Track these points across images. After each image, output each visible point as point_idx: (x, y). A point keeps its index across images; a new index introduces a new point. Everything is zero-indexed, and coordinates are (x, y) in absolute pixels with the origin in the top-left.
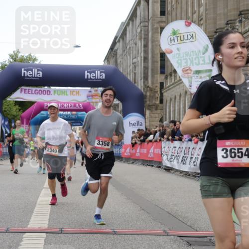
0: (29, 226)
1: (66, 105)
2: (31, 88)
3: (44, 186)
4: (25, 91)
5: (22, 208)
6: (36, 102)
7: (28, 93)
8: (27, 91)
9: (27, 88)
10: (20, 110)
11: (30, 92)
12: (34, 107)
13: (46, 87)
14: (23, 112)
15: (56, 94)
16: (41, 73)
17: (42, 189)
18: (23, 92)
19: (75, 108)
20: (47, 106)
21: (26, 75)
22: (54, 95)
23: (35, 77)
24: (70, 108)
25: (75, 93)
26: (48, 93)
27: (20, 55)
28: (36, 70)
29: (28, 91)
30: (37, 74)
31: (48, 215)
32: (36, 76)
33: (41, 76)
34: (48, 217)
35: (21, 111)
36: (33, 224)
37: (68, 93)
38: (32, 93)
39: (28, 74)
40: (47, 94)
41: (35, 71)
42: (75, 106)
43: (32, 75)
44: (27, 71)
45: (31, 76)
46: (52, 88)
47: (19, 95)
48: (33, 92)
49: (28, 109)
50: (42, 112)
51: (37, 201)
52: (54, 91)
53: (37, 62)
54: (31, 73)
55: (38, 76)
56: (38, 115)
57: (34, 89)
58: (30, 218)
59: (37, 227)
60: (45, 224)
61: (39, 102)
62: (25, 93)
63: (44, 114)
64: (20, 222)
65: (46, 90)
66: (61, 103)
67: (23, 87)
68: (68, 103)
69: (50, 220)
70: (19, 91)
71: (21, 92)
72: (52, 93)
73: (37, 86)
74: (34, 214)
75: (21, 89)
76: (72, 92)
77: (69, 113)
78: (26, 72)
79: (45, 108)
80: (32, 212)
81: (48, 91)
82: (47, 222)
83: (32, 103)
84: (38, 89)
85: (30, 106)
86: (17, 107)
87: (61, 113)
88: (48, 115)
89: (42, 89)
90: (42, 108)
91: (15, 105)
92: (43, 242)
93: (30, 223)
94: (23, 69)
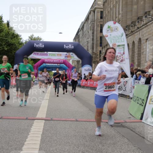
0: (37, 117)
1: (55, 61)
2: (39, 53)
3: (44, 99)
5: (34, 108)
6: (41, 59)
7: (37, 55)
9: (37, 52)
10: (33, 63)
12: (40, 61)
13: (46, 52)
14: (35, 63)
15: (50, 56)
16: (43, 45)
18: (35, 55)
19: (59, 62)
20: (46, 61)
23: (40, 47)
24: (57, 62)
25: (59, 55)
26: (47, 55)
27: (34, 37)
31: (46, 112)
36: (39, 116)
37: (56, 55)
38: (39, 55)
39: (37, 46)
41: (41, 44)
42: (59, 61)
43: (39, 46)
44: (37, 44)
46: (48, 52)
47: (33, 56)
49: (37, 62)
50: (44, 64)
52: (50, 54)
53: (41, 40)
55: (42, 47)
56: (42, 65)
57: (40, 53)
58: (37, 113)
59: (40, 117)
60: (44, 116)
61: (42, 59)
66: (53, 60)
67: (35, 52)
68: (56, 60)
70: (33, 54)
72: (48, 55)
73: (41, 52)
74: (39, 111)
76: (58, 54)
77: (56, 64)
79: (45, 62)
82: (45, 115)
83: (39, 60)
84: (42, 53)
86: (32, 61)
87: (53, 64)
88: (46, 65)
89: (44, 53)
90: (43, 62)
91: (31, 60)
92: (43, 124)
93: (37, 115)
94: (35, 44)
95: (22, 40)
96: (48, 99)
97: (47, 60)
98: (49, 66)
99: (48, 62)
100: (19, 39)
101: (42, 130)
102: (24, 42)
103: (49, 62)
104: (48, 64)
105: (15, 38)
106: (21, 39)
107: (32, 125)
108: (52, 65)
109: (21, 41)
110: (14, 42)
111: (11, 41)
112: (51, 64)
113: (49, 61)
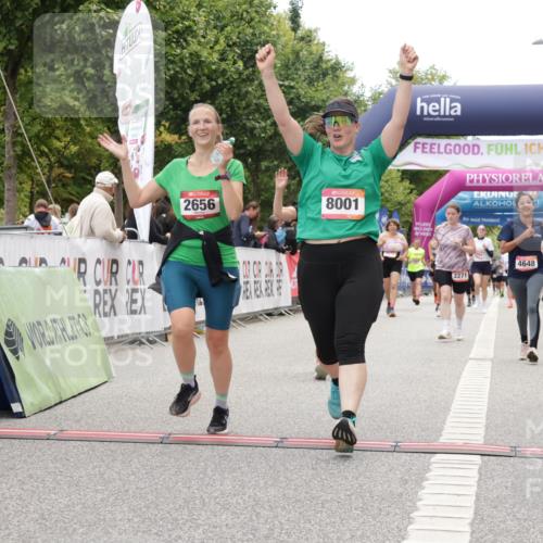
0: (442, 440)
1: (514, 178)
2: (436, 141)
3: (472, 356)
4: (423, 148)
5: (425, 401)
6: (447, 171)
7: (431, 152)
8: (428, 146)
9: (429, 141)
10: (412, 190)
11: (436, 150)
12: (441, 186)
13: (470, 138)
14: (420, 194)
15: (493, 153)
16: (459, 105)
17: (466, 362)
18: (419, 151)
19: (537, 183)
20: (472, 181)
21: (425, 113)
22: (489, 153)
23: (445, 116)
24: (523, 183)
25: (535, 149)
26: (475, 149)
28: (448, 100)
29: (431, 148)
30: (450, 108)
31: (484, 415)
32: (447, 113)
33: (459, 113)
34: (484, 421)
35: (415, 192)
36: (451, 434)
37: (521, 149)
38: (439, 152)
39: (430, 109)
40: (474, 153)
41: (445, 102)
42: (535, 178)
43: (439, 111)
44: (428, 102)
45: (437, 113)
46: (483, 138)
47: (412, 157)
48: (442, 150)
49: (430, 186)
50: (462, 194)
51: (456, 387)
52: (489, 145)
53: (446, 83)
54: (437, 107)
55: (453, 113)
57: (443, 142)
58: (444, 422)
59: (461, 442)
60: (477, 437)
61: (453, 173)
62: (423, 152)
63: (465, 199)
64: (423, 430)
65: (471, 144)
66: (503, 172)
67: (419, 140)
68: (520, 172)
69: (487, 427)
70: (410, 148)
71: (415, 151)
72: (484, 149)
73: (448, 135)
74: (451, 414)
75: (416, 143)
76: (529, 147)
78: (425, 105)
79: (468, 184)
80: (447, 409)
81: (474, 146)
82: (482, 431)
83: (438, 174)
84: (453, 141)
85: (435, 182)
86: (407, 183)
87: (504, 194)
88: (473, 201)
89: (461, 141)
90: (460, 185)
91: (402, 179)
92: (475, 473)
93: (444, 432)
94: (419, 100)
95: (358, 84)
96: (491, 355)
97: (475, 177)
98: (484, 201)
99: (481, 184)
100: (343, 84)
101: (470, 502)
102: (368, 94)
103: (487, 184)
104: (483, 194)
105: (328, 79)
106: (353, 81)
107: (424, 479)
108: (502, 200)
109: (355, 89)
110: (324, 97)
111: (311, 92)
112: (495, 194)
113: (484, 181)
